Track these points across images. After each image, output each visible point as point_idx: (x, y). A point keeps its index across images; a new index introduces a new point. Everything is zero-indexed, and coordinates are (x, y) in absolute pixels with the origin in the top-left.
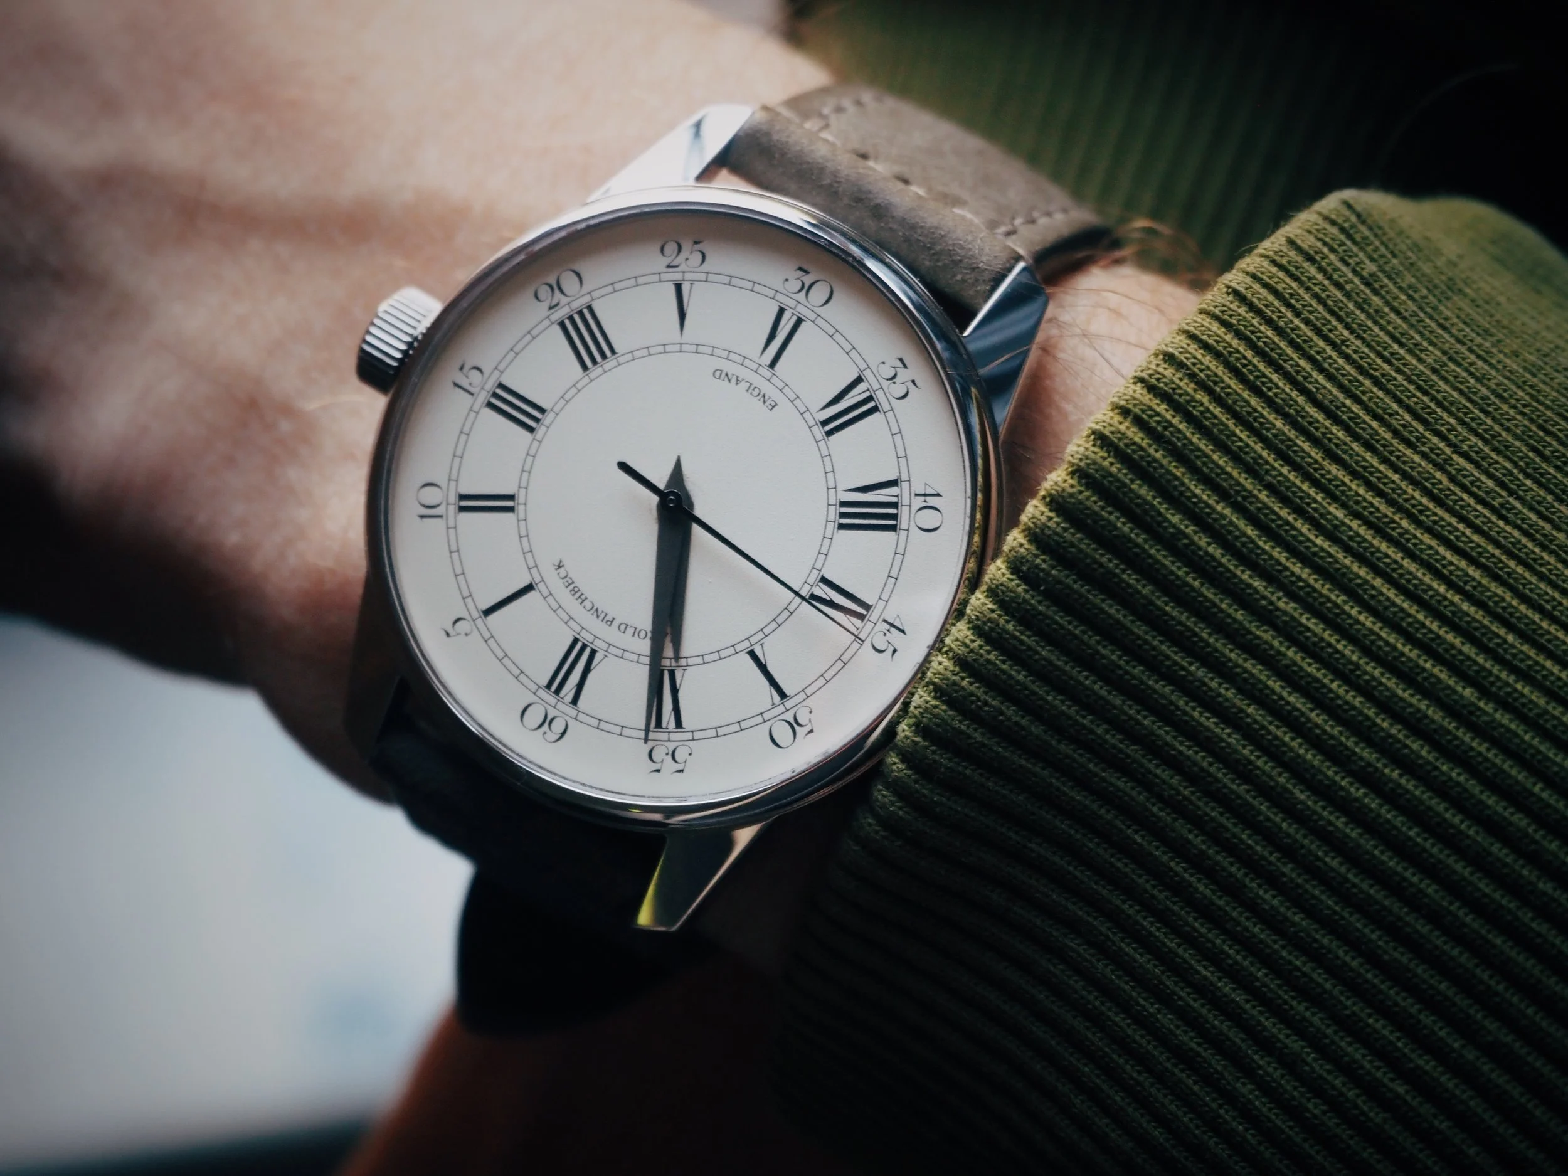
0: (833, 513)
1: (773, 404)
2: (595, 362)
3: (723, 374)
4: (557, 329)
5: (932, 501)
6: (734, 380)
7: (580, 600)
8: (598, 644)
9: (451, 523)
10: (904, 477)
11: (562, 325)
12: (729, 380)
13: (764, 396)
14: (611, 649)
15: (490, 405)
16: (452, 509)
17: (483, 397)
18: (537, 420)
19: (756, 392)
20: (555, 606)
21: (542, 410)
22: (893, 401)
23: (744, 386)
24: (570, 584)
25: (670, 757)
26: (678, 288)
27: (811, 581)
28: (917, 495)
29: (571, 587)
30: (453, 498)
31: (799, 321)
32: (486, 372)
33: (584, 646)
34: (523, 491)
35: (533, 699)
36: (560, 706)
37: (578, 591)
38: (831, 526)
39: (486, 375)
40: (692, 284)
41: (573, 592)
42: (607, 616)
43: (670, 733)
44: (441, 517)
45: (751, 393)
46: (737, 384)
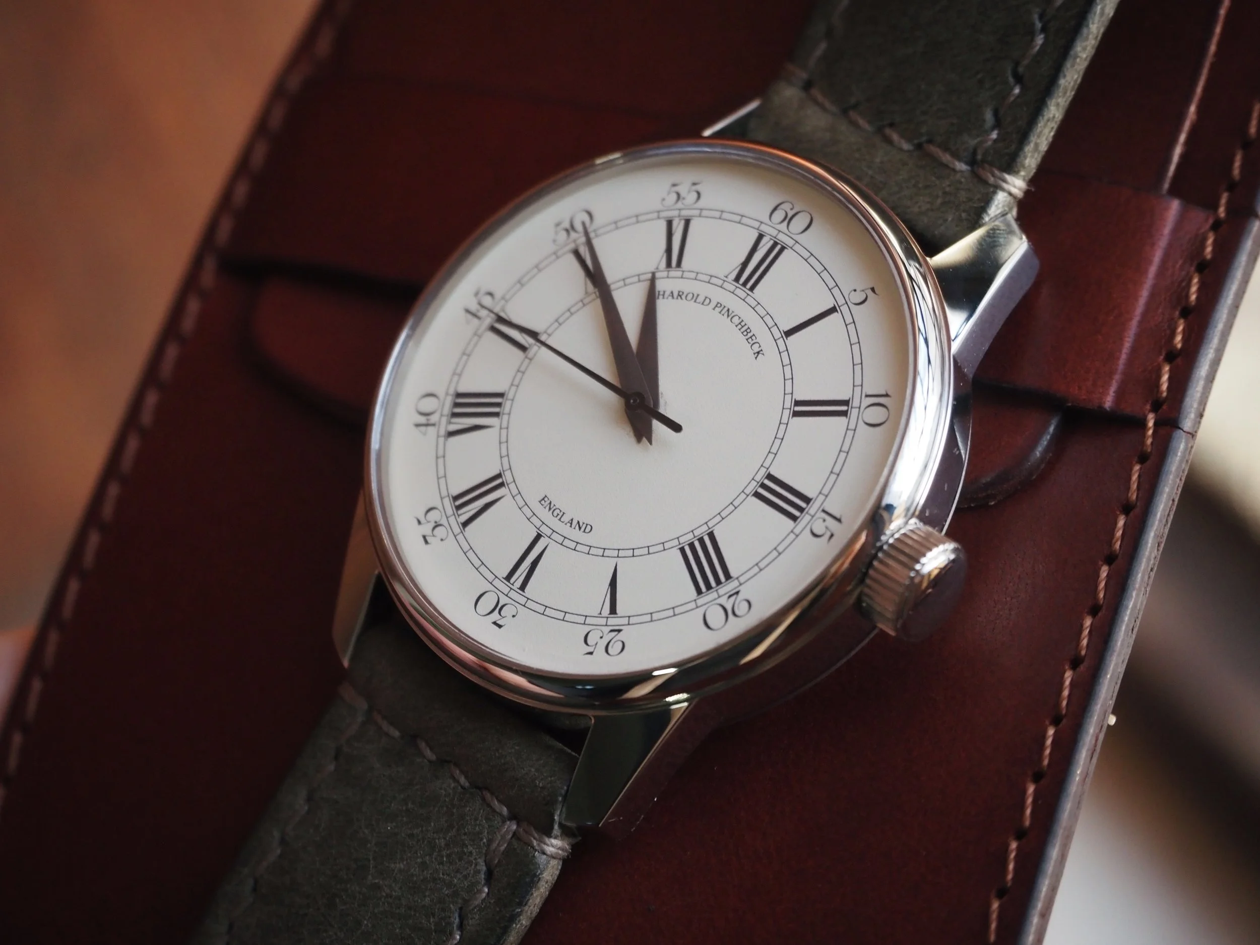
0: (507, 406)
1: (543, 502)
2: (701, 541)
3: (583, 529)
4: (733, 572)
5: (423, 420)
6: (575, 523)
7: (743, 324)
8: (732, 286)
9: (858, 390)
10: (441, 440)
11: (728, 576)
12: (578, 522)
13: (550, 509)
14: (720, 282)
15: (807, 500)
16: (856, 403)
17: (813, 508)
18: (763, 486)
19: (555, 514)
20: (767, 318)
21: (757, 495)
22: (439, 505)
23: (566, 518)
24: (751, 337)
25: (681, 198)
26: (613, 611)
27: (535, 349)
28: (434, 425)
29: (749, 335)
30: (854, 413)
31: (508, 578)
32: (806, 531)
33: (745, 284)
34: (785, 420)
35: (800, 238)
36: (774, 233)
37: (744, 332)
38: (510, 396)
39: (808, 529)
40: (600, 614)
41: (748, 331)
42: (719, 311)
43: (679, 216)
44: (867, 396)
45: (561, 511)
46: (572, 520)
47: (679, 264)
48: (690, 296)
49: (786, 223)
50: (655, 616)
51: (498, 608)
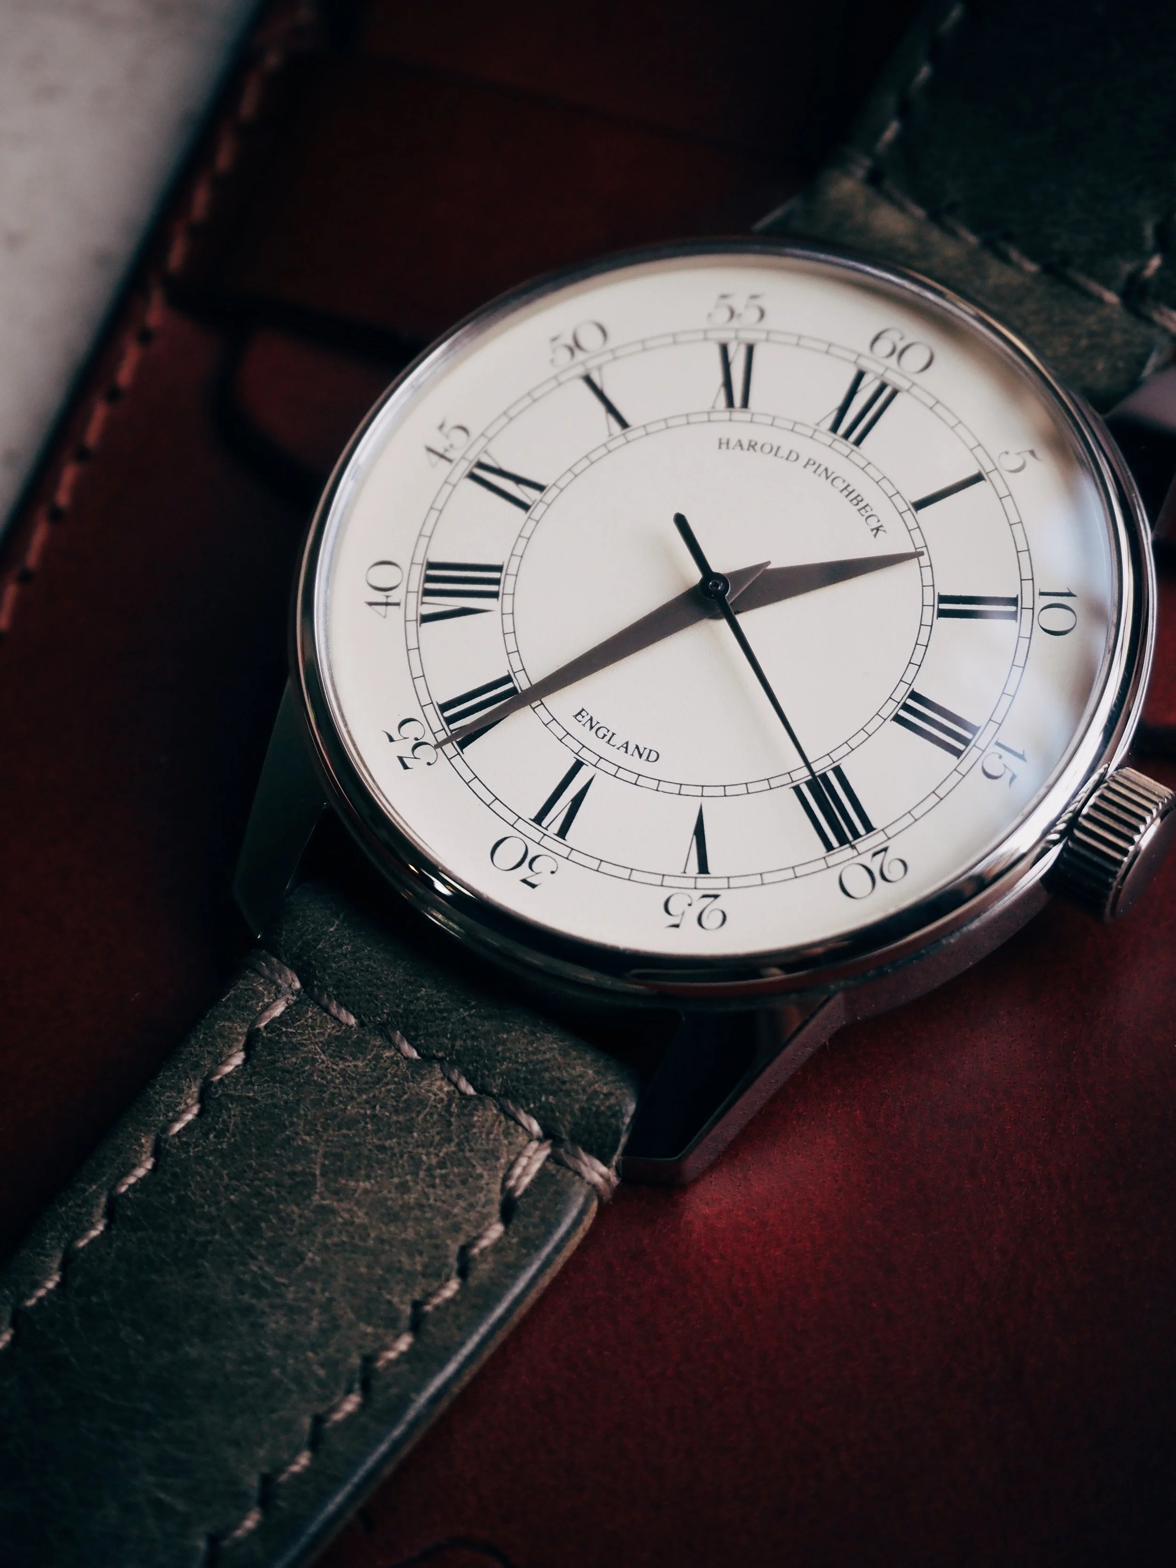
0: (508, 585)
1: (579, 717)
2: (824, 778)
3: (645, 756)
4: (876, 822)
5: (380, 597)
6: (631, 748)
7: (850, 489)
8: (829, 437)
9: (1028, 585)
10: (412, 626)
11: (869, 828)
12: (637, 747)
13: (592, 727)
14: (809, 432)
15: (972, 728)
16: (1027, 602)
17: (982, 740)
18: (906, 707)
19: (601, 733)
20: (884, 483)
21: (899, 719)
22: (419, 716)
23: (618, 741)
24: (864, 508)
25: (736, 314)
26: (703, 868)
27: (541, 507)
28: (398, 604)
29: (862, 505)
30: (1026, 615)
31: (539, 819)
32: (977, 770)
33: (846, 436)
34: (927, 620)
35: (918, 379)
36: (881, 370)
37: (853, 500)
38: (512, 570)
39: (978, 767)
40: (685, 872)
41: (859, 499)
42: (814, 470)
43: (736, 338)
44: (1042, 594)
45: (608, 731)
46: (627, 743)
47: (745, 404)
48: (767, 449)
49: (895, 357)
50: (767, 878)
51: (527, 860)
